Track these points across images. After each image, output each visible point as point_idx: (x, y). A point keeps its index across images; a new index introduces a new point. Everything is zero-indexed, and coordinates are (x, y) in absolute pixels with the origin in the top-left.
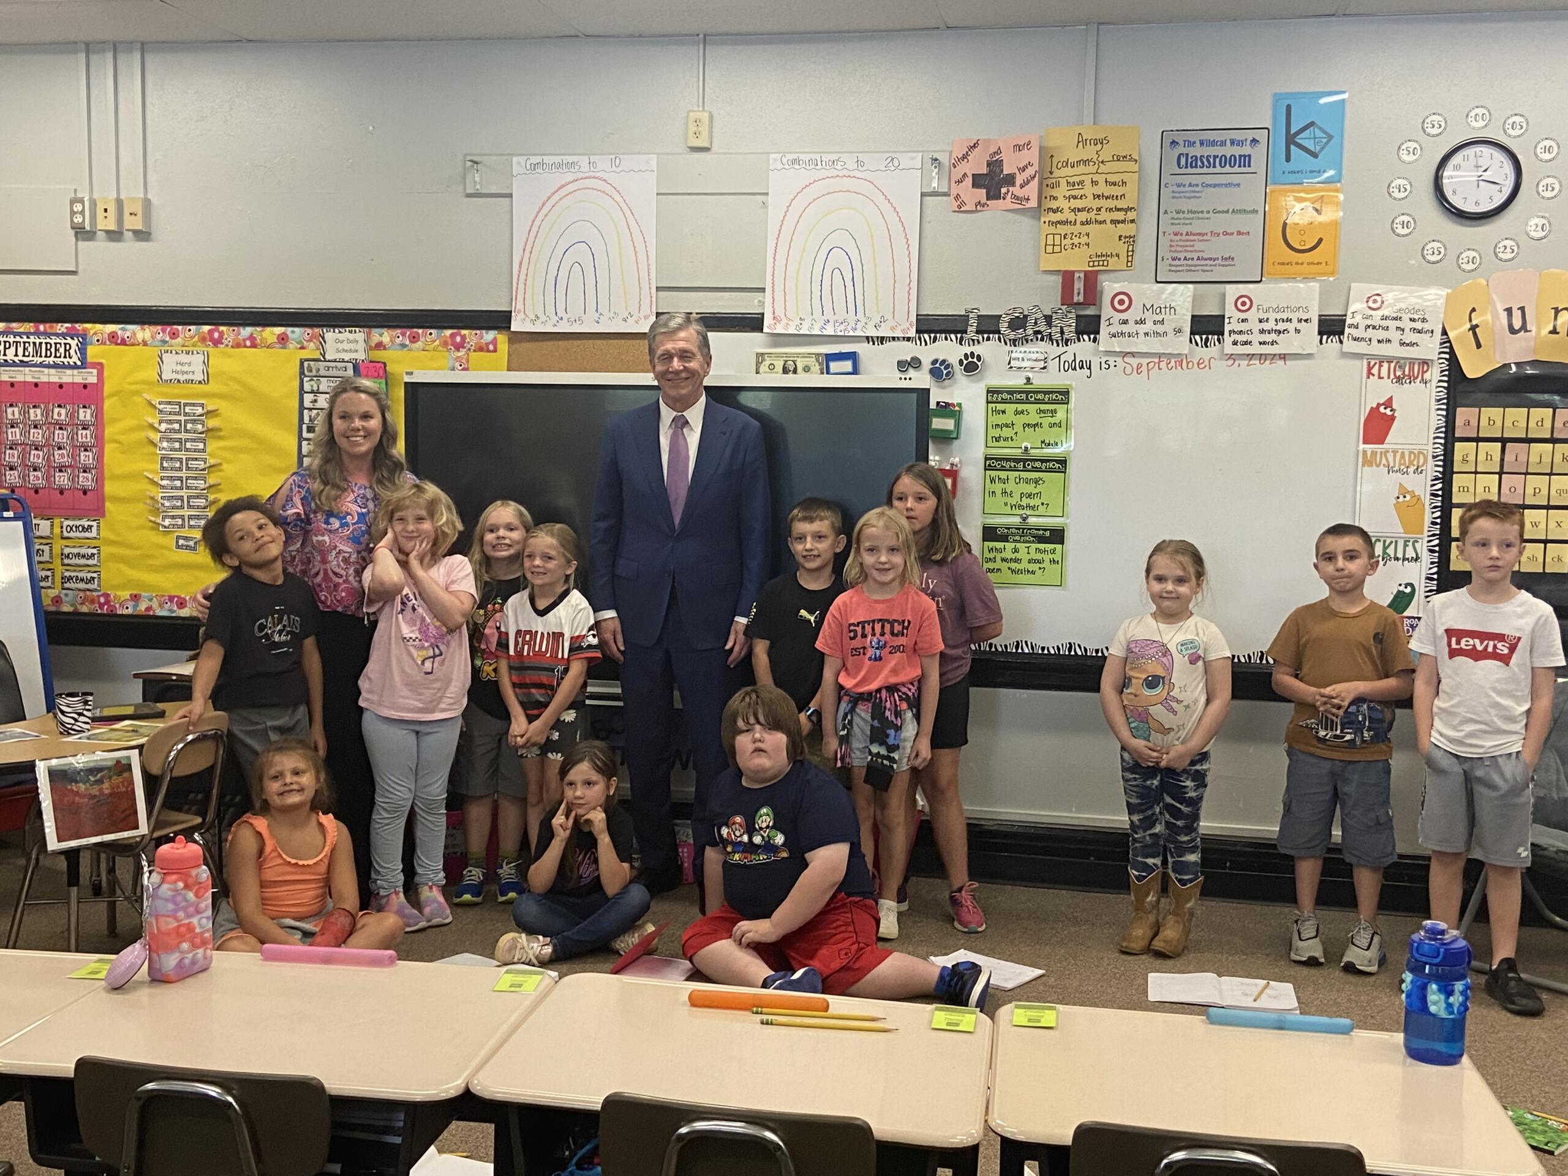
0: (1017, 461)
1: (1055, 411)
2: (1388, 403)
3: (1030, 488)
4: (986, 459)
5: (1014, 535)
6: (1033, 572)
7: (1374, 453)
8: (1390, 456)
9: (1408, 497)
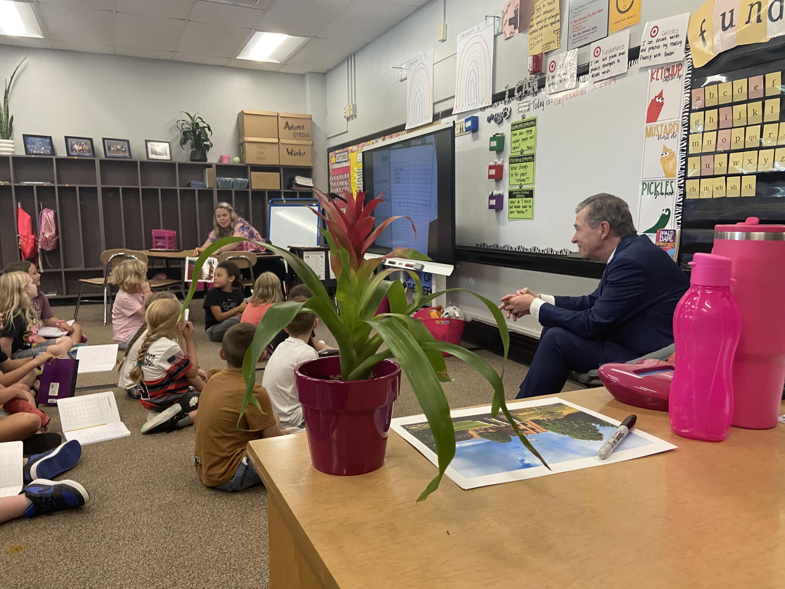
0: (519, 158)
1: (531, 131)
2: (660, 96)
3: (523, 171)
4: (510, 158)
5: (518, 194)
6: (523, 212)
7: (651, 128)
8: (659, 128)
9: (668, 153)
